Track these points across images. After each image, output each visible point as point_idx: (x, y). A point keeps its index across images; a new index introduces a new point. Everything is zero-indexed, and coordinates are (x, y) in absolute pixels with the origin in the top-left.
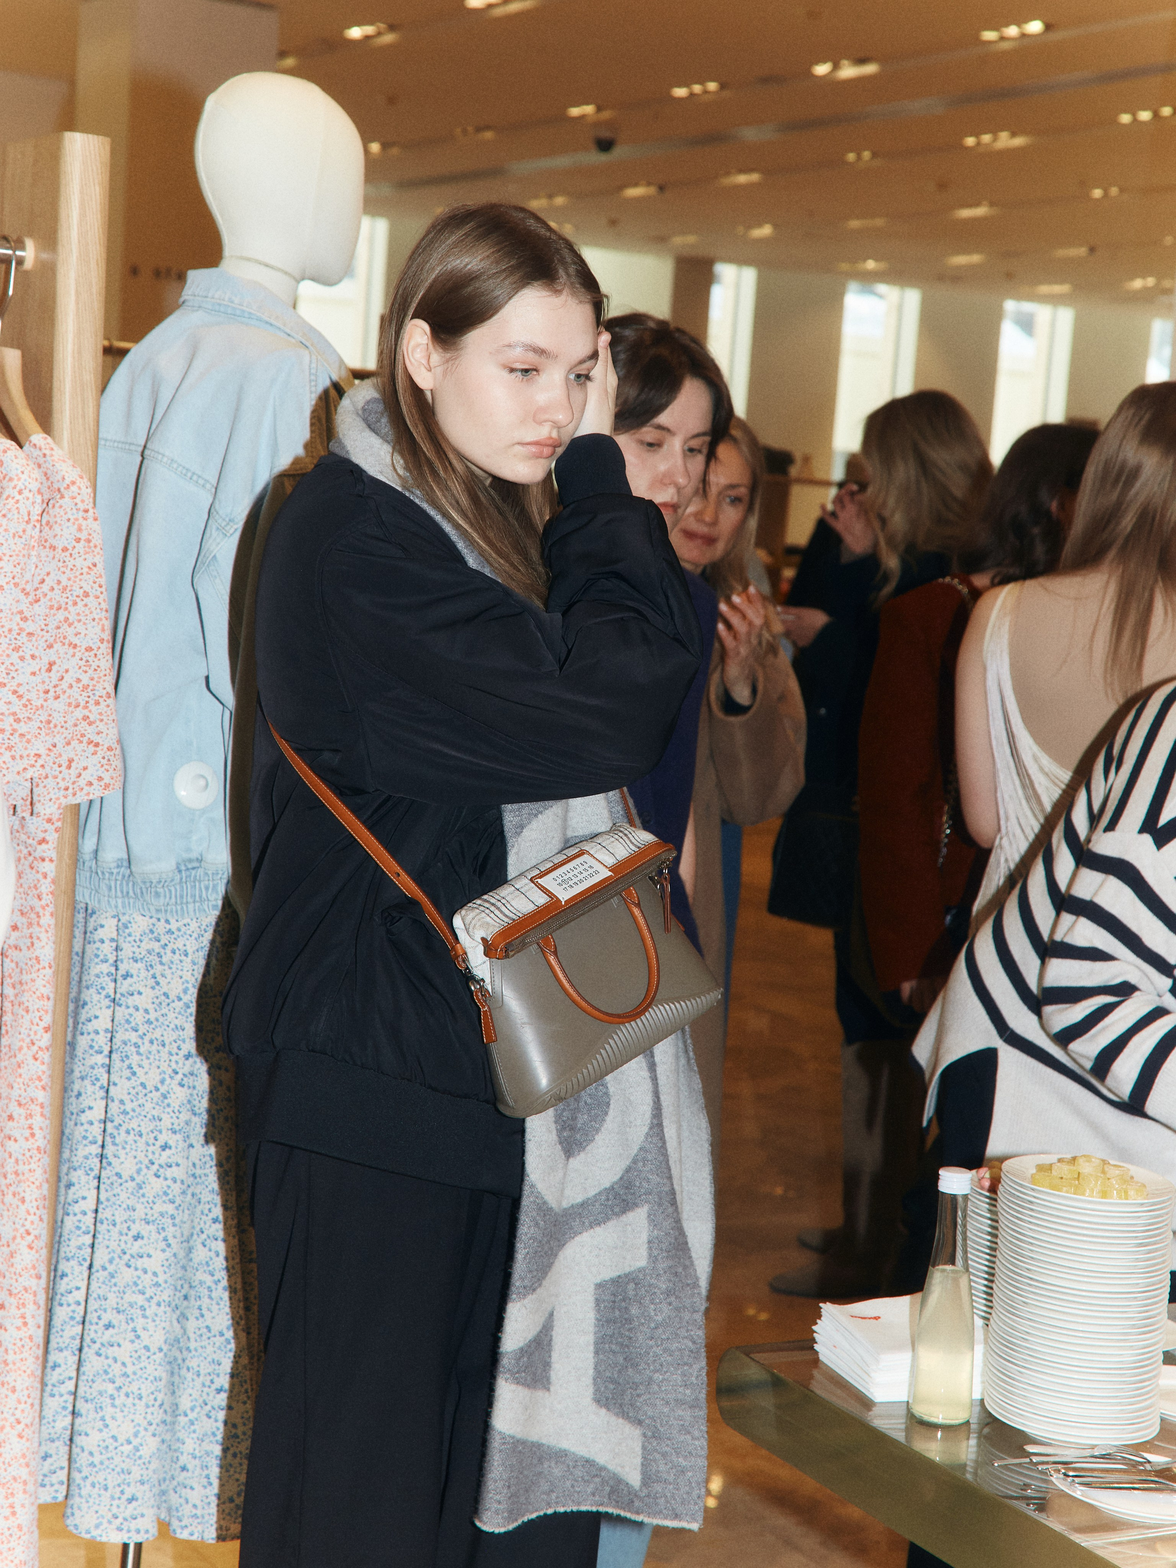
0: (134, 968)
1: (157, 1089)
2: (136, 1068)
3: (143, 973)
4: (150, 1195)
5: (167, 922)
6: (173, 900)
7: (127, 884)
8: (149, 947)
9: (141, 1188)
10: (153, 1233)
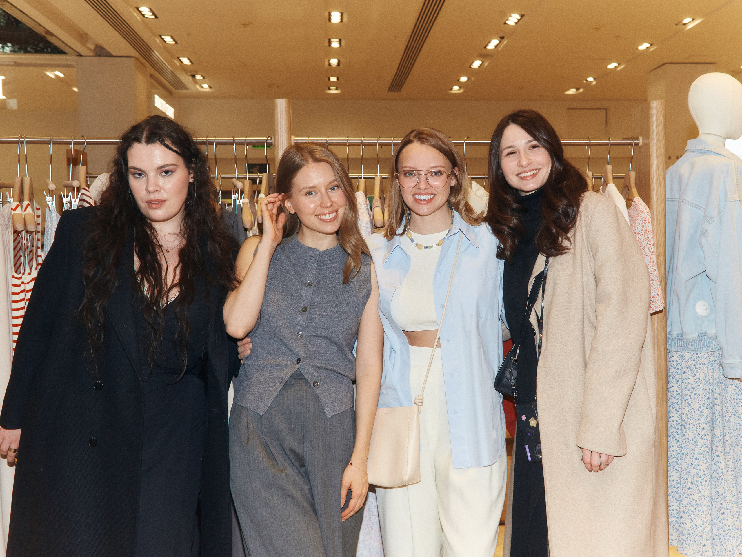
0: (687, 370)
1: (699, 410)
2: (690, 403)
3: (690, 372)
4: (699, 445)
5: (697, 354)
6: (698, 347)
7: (681, 342)
8: (691, 363)
9: (696, 443)
10: (702, 458)
